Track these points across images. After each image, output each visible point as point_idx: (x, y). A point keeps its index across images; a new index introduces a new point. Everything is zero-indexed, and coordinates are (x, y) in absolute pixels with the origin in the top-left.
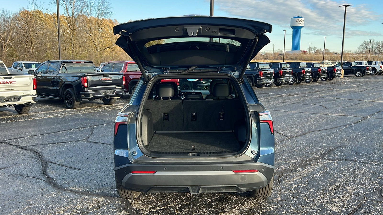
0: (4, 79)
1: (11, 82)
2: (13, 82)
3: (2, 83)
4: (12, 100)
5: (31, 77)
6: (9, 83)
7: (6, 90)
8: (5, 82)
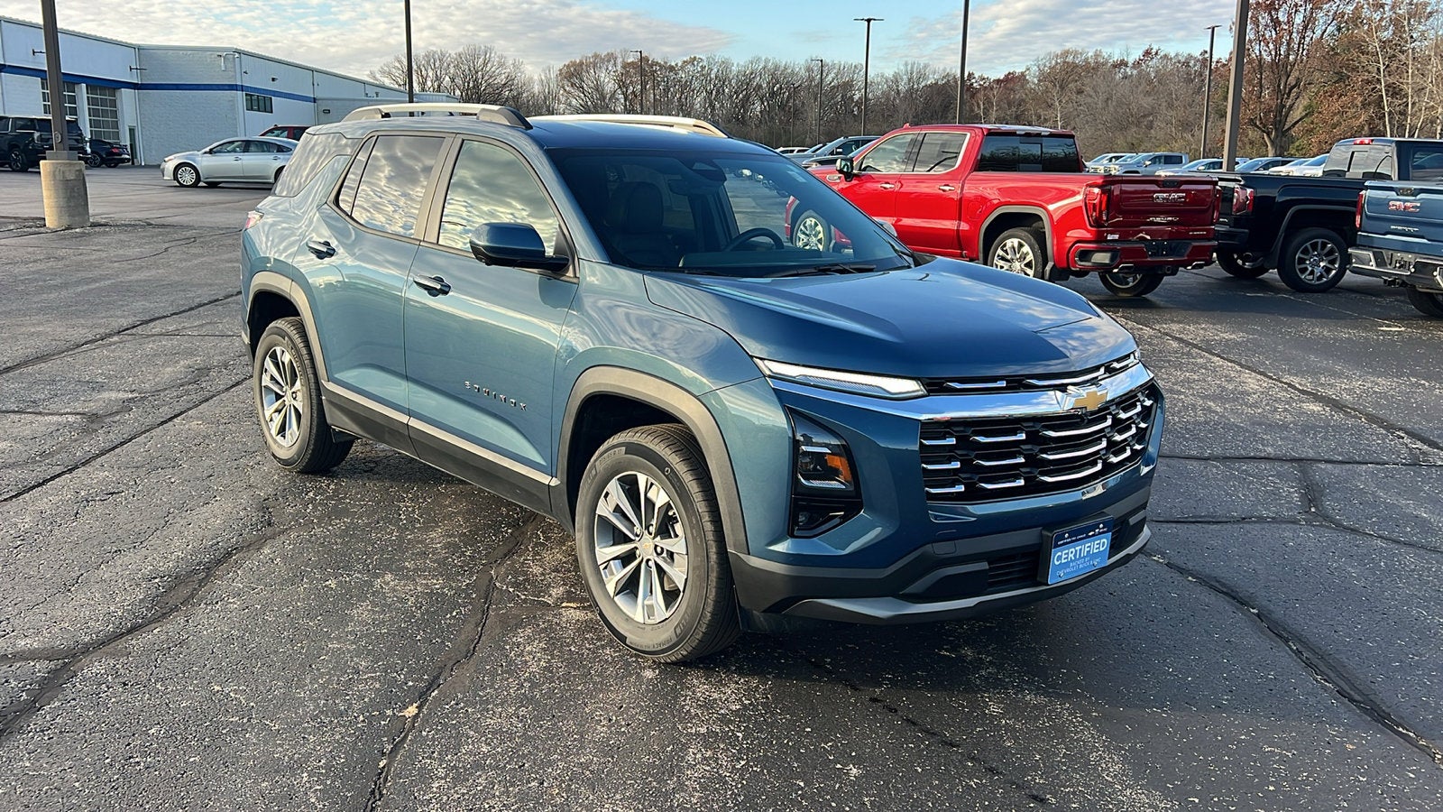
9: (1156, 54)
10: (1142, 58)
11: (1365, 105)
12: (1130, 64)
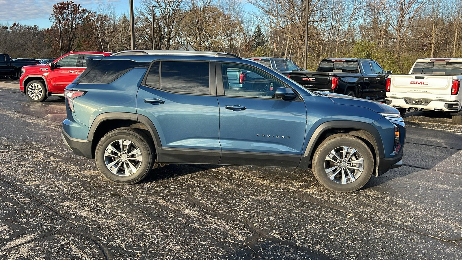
0: (416, 79)
1: (422, 83)
2: (425, 83)
3: (412, 83)
4: (422, 103)
5: (451, 78)
6: (420, 83)
7: (417, 91)
8: (416, 82)
9: (18, 25)
10: (13, 26)
11: (97, 45)
12: (9, 28)
